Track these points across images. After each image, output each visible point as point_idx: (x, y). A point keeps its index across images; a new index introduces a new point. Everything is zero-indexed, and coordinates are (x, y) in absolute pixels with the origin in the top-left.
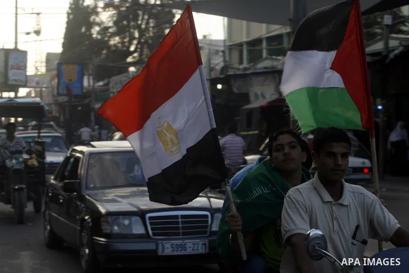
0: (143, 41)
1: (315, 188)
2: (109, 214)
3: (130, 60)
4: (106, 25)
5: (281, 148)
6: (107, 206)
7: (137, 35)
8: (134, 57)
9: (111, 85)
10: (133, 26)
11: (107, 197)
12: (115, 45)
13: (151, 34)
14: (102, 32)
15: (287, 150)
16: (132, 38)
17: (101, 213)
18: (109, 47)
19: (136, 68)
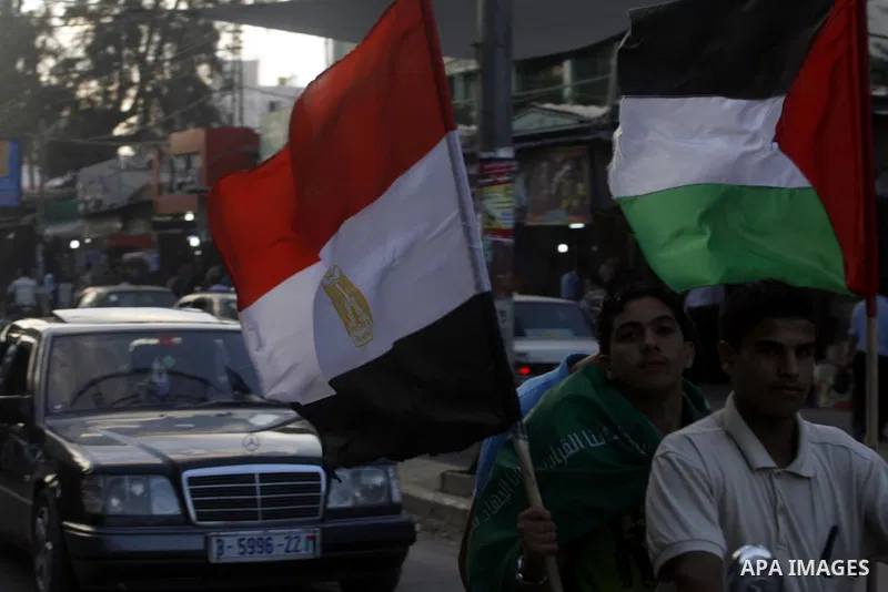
0: (149, 89)
1: (729, 435)
2: (100, 471)
3: (120, 130)
4: (68, 55)
5: (634, 331)
6: (95, 454)
7: (136, 77)
8: (130, 126)
9: (80, 186)
10: (129, 57)
11: (90, 432)
12: (88, 99)
13: (168, 76)
14: (61, 70)
15: (650, 338)
16: (126, 83)
17: (82, 468)
18: (76, 103)
19: (134, 149)
